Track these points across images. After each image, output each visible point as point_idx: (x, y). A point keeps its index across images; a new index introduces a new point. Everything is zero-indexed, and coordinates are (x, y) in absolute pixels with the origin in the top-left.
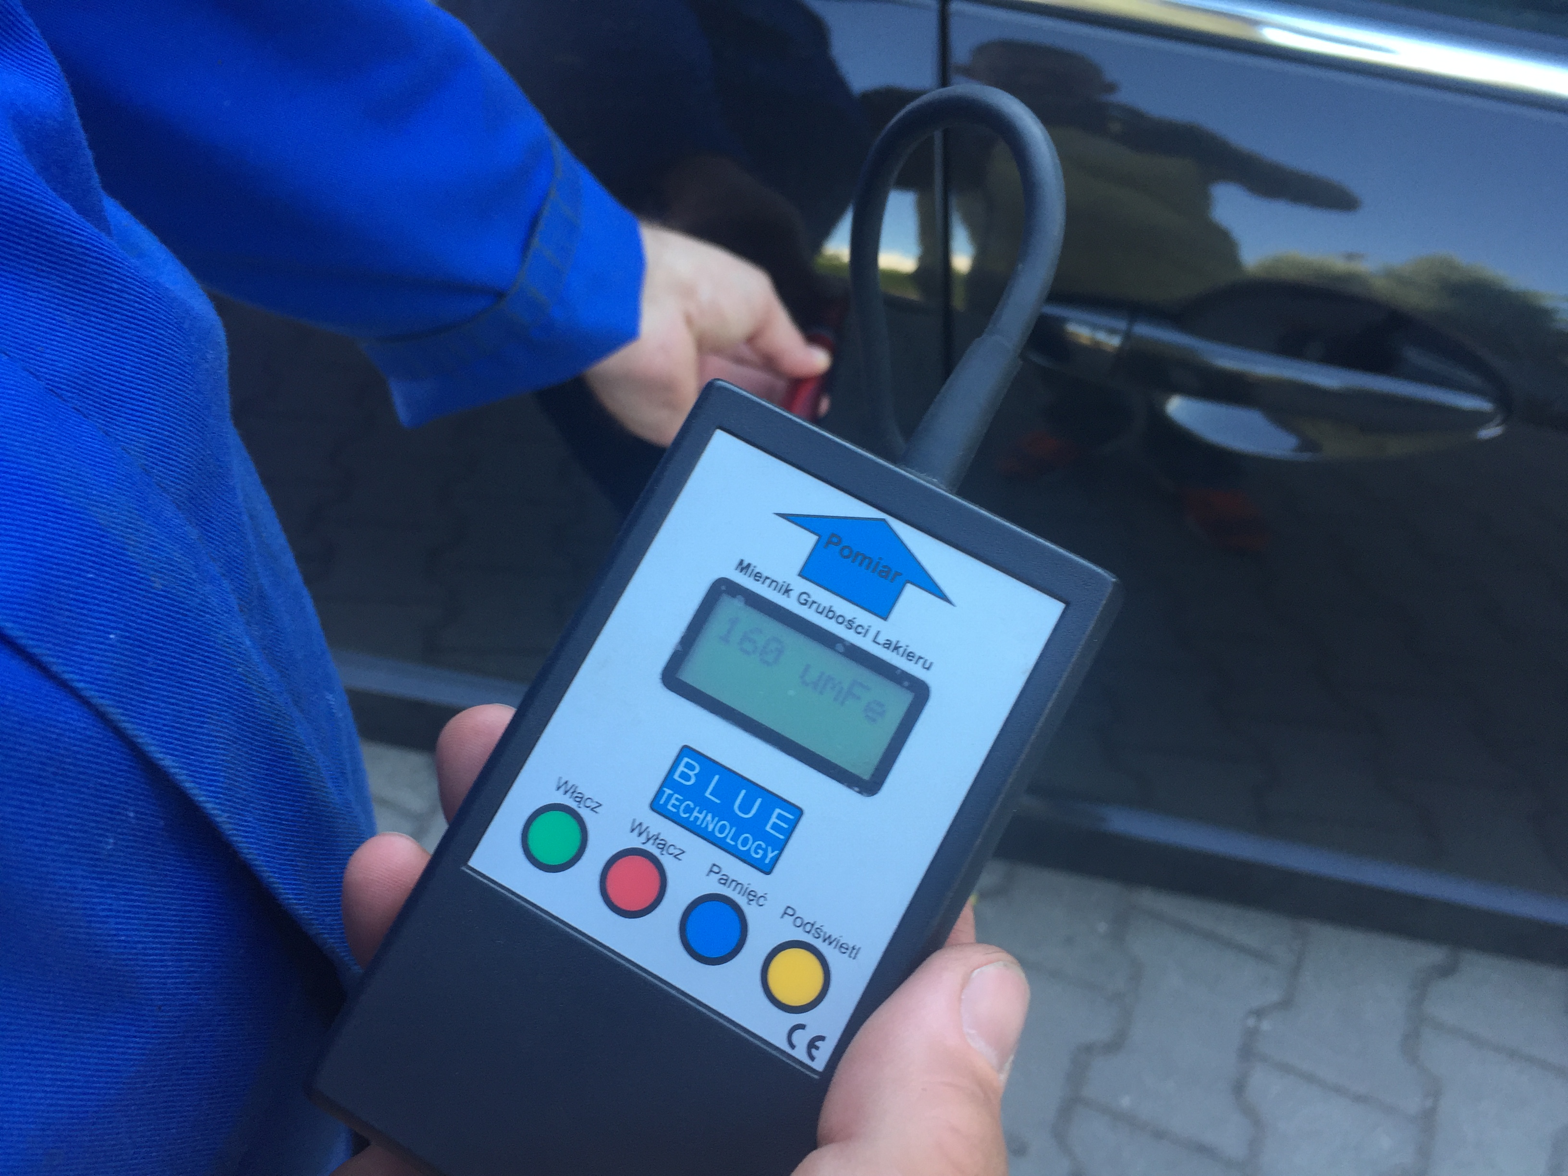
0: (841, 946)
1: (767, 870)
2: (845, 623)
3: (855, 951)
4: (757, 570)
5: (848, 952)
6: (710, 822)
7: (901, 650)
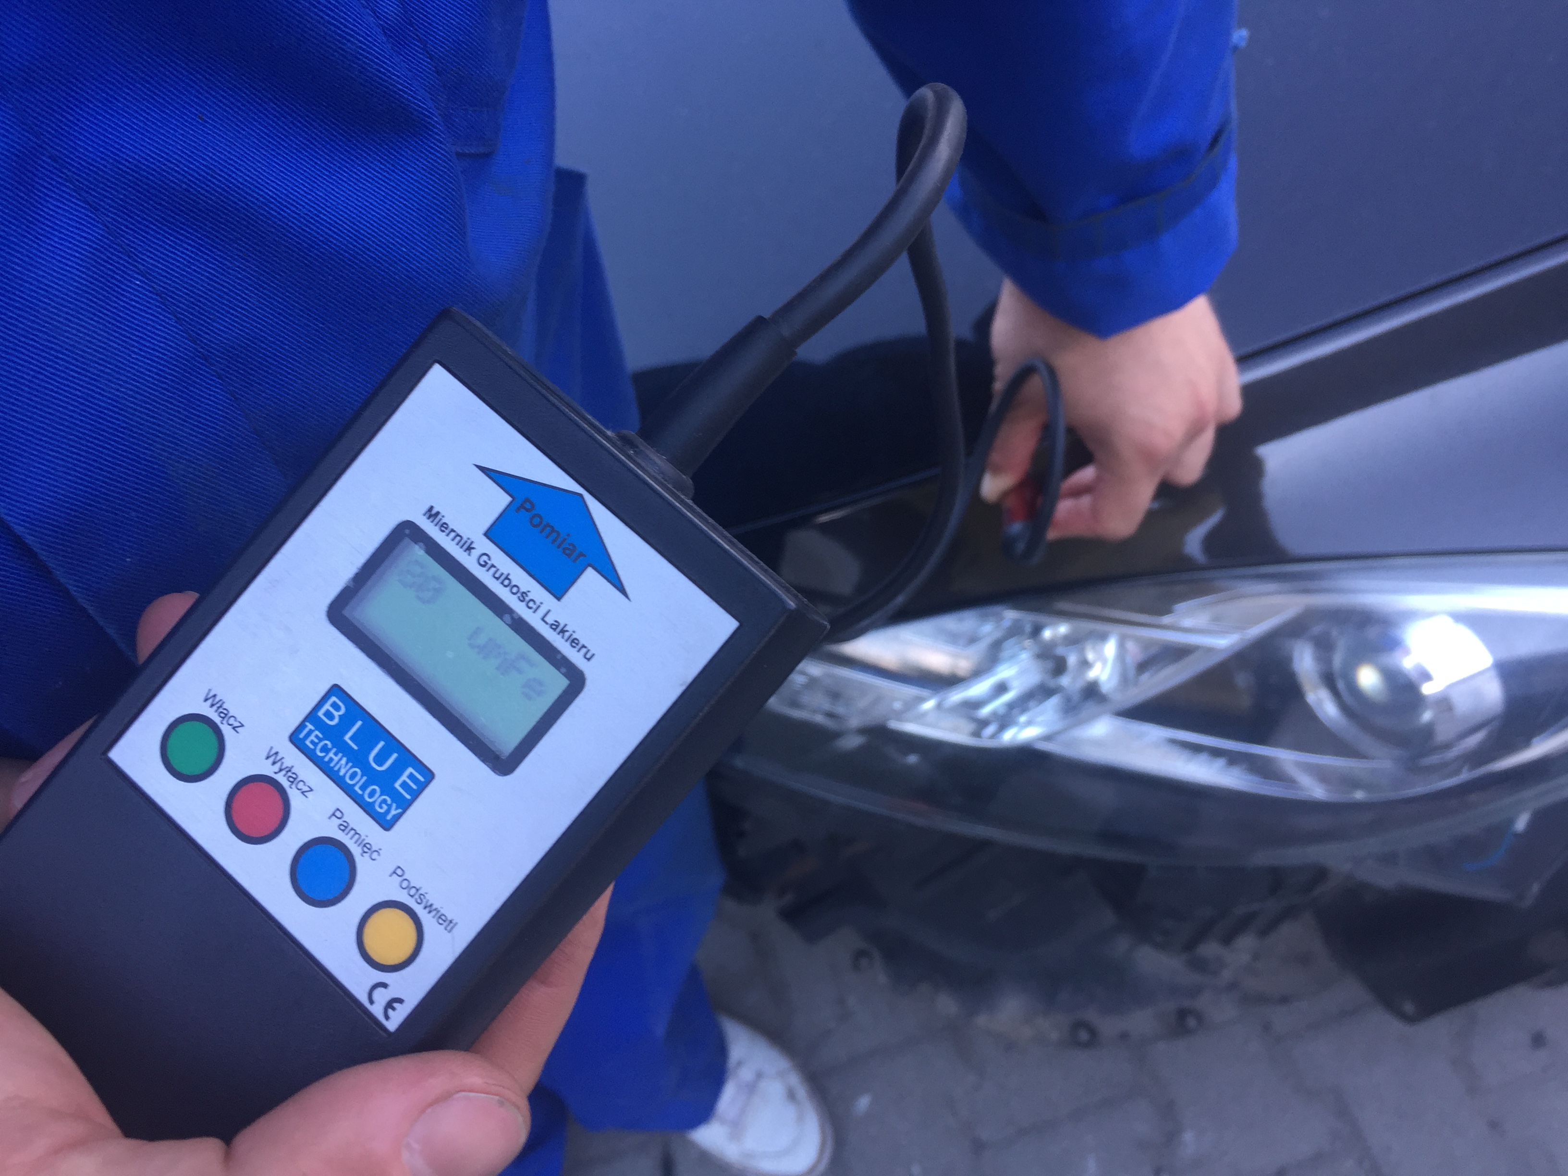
0: (440, 917)
1: (387, 825)
2: (519, 595)
3: (452, 925)
4: (444, 520)
5: (445, 924)
6: (343, 766)
7: (567, 634)
